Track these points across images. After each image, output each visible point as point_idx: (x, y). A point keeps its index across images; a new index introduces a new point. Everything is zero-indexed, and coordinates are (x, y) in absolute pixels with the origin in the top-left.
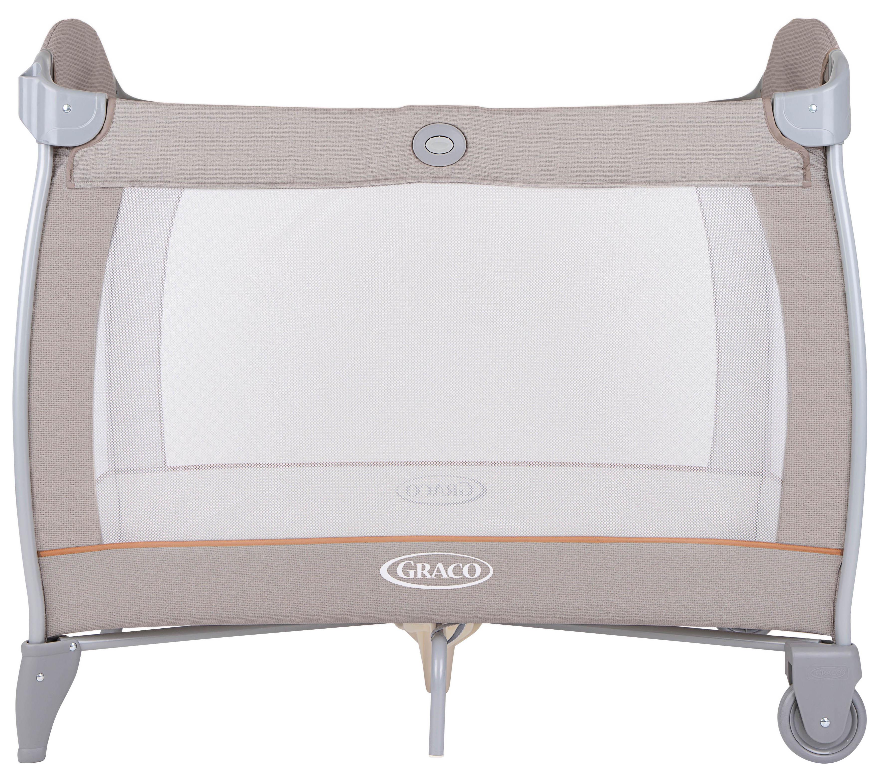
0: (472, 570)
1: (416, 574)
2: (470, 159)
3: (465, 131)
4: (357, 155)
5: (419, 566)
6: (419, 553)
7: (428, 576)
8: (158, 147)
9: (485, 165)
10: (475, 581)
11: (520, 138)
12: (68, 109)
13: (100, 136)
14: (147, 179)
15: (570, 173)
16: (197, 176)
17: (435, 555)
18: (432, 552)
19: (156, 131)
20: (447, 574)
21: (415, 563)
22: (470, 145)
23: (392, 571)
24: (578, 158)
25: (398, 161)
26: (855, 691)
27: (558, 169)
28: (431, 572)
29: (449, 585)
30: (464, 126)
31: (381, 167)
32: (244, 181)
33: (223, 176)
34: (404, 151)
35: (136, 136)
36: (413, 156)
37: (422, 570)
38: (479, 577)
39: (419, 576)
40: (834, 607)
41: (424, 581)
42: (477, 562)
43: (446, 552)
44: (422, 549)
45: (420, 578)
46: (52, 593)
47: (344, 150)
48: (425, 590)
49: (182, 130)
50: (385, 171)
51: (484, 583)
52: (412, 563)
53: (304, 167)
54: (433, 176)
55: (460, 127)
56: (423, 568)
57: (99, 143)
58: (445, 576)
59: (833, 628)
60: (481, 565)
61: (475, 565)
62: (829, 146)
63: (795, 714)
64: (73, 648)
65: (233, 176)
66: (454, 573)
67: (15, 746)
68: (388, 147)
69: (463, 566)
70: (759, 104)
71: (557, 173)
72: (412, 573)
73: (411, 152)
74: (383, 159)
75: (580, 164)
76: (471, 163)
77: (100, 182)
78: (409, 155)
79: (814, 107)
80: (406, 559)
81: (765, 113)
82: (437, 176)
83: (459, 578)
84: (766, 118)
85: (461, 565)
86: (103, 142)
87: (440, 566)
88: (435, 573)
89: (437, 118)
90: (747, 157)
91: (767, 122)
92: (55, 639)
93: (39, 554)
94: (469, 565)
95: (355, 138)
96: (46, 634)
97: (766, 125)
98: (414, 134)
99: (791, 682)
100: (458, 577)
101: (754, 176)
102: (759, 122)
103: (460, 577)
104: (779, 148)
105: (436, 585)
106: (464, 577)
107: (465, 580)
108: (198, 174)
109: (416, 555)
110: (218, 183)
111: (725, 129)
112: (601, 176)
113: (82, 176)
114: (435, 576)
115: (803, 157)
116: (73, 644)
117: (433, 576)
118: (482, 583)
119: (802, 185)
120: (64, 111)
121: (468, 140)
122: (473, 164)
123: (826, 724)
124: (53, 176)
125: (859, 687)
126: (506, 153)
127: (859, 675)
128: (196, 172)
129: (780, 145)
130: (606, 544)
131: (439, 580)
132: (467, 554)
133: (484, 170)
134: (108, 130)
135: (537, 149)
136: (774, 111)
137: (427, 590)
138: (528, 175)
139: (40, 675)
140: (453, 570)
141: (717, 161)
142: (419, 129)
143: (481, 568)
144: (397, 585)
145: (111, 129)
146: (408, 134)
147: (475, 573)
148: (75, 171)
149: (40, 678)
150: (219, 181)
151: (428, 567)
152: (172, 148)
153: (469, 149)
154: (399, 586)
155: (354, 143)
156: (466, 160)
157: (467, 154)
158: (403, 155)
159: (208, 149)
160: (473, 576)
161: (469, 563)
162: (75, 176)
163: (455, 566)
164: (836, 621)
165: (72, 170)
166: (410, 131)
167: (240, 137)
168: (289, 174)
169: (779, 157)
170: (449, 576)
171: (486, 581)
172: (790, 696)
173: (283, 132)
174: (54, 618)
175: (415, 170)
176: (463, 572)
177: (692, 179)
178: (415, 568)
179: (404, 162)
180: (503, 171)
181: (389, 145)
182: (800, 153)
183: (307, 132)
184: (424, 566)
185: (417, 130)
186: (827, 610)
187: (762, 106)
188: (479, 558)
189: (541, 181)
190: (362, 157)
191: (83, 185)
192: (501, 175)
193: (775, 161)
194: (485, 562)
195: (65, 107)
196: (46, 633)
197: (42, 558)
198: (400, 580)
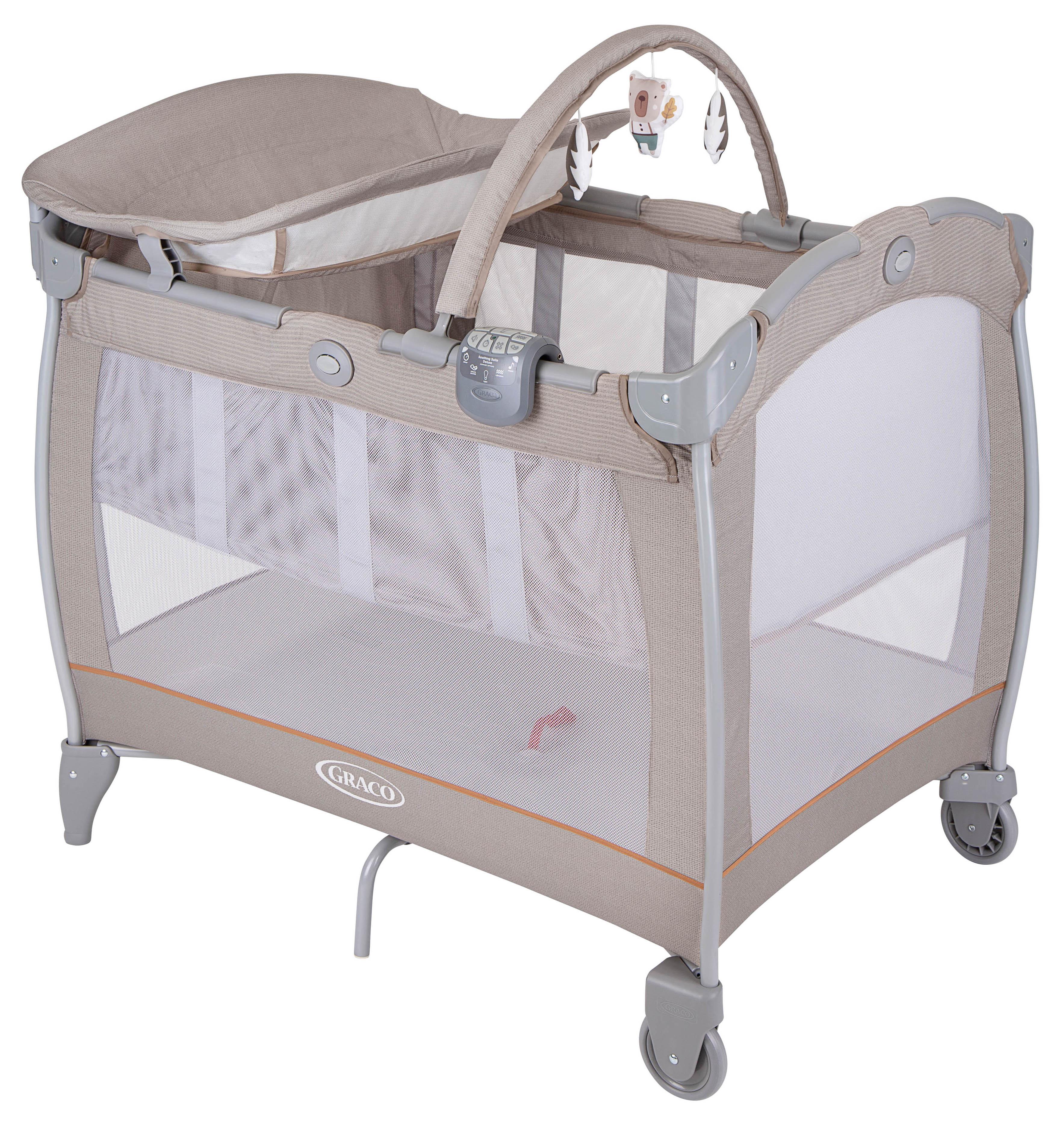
0: (388, 793)
1: (344, 780)
2: (356, 384)
3: (351, 354)
5: (346, 774)
6: (344, 761)
7: (353, 786)
9: (369, 394)
10: (392, 804)
13: (80, 293)
17: (357, 768)
18: (355, 764)
20: (369, 790)
21: (342, 770)
22: (355, 369)
23: (325, 771)
25: (298, 372)
28: (355, 783)
29: (371, 800)
34: (302, 363)
36: (311, 370)
37: (348, 779)
38: (394, 800)
39: (346, 783)
41: (349, 788)
44: (347, 759)
45: (347, 785)
47: (255, 353)
48: (353, 798)
50: (288, 380)
51: (398, 808)
52: (340, 769)
55: (347, 349)
56: (349, 777)
57: (80, 299)
58: (367, 790)
60: (394, 790)
61: (390, 788)
64: (103, 755)
66: (374, 791)
69: (380, 787)
70: (613, 381)
72: (340, 778)
73: (309, 365)
74: (286, 369)
76: (357, 388)
78: (307, 368)
79: (666, 397)
80: (335, 764)
81: (620, 393)
83: (378, 797)
84: (621, 401)
85: (379, 785)
86: (82, 299)
87: (362, 780)
88: (358, 784)
89: (330, 335)
91: (622, 404)
92: (88, 743)
93: (70, 665)
94: (385, 787)
96: (82, 737)
97: (620, 408)
98: (310, 347)
100: (378, 795)
104: (631, 434)
105: (361, 796)
106: (382, 797)
107: (381, 800)
109: (342, 762)
114: (359, 788)
116: (104, 751)
118: (396, 807)
119: (667, 479)
121: (354, 364)
122: (359, 389)
123: (674, 1061)
124: (60, 321)
129: (634, 433)
131: (361, 792)
132: (383, 777)
134: (85, 287)
136: (628, 394)
139: (73, 772)
140: (372, 787)
142: (314, 342)
143: (395, 793)
144: (330, 786)
145: (87, 289)
147: (390, 796)
149: (73, 775)
151: (352, 777)
153: (355, 373)
156: (350, 388)
157: (354, 377)
158: (302, 368)
160: (389, 798)
161: (384, 785)
163: (374, 784)
166: (307, 344)
167: (179, 318)
169: (634, 445)
170: (370, 792)
171: (400, 807)
175: (313, 384)
176: (381, 792)
178: (342, 774)
179: (303, 375)
181: (289, 355)
184: (350, 775)
185: (312, 343)
187: (617, 385)
188: (392, 783)
193: (630, 449)
194: (396, 788)
195: (55, 260)
197: (73, 670)
198: (332, 781)
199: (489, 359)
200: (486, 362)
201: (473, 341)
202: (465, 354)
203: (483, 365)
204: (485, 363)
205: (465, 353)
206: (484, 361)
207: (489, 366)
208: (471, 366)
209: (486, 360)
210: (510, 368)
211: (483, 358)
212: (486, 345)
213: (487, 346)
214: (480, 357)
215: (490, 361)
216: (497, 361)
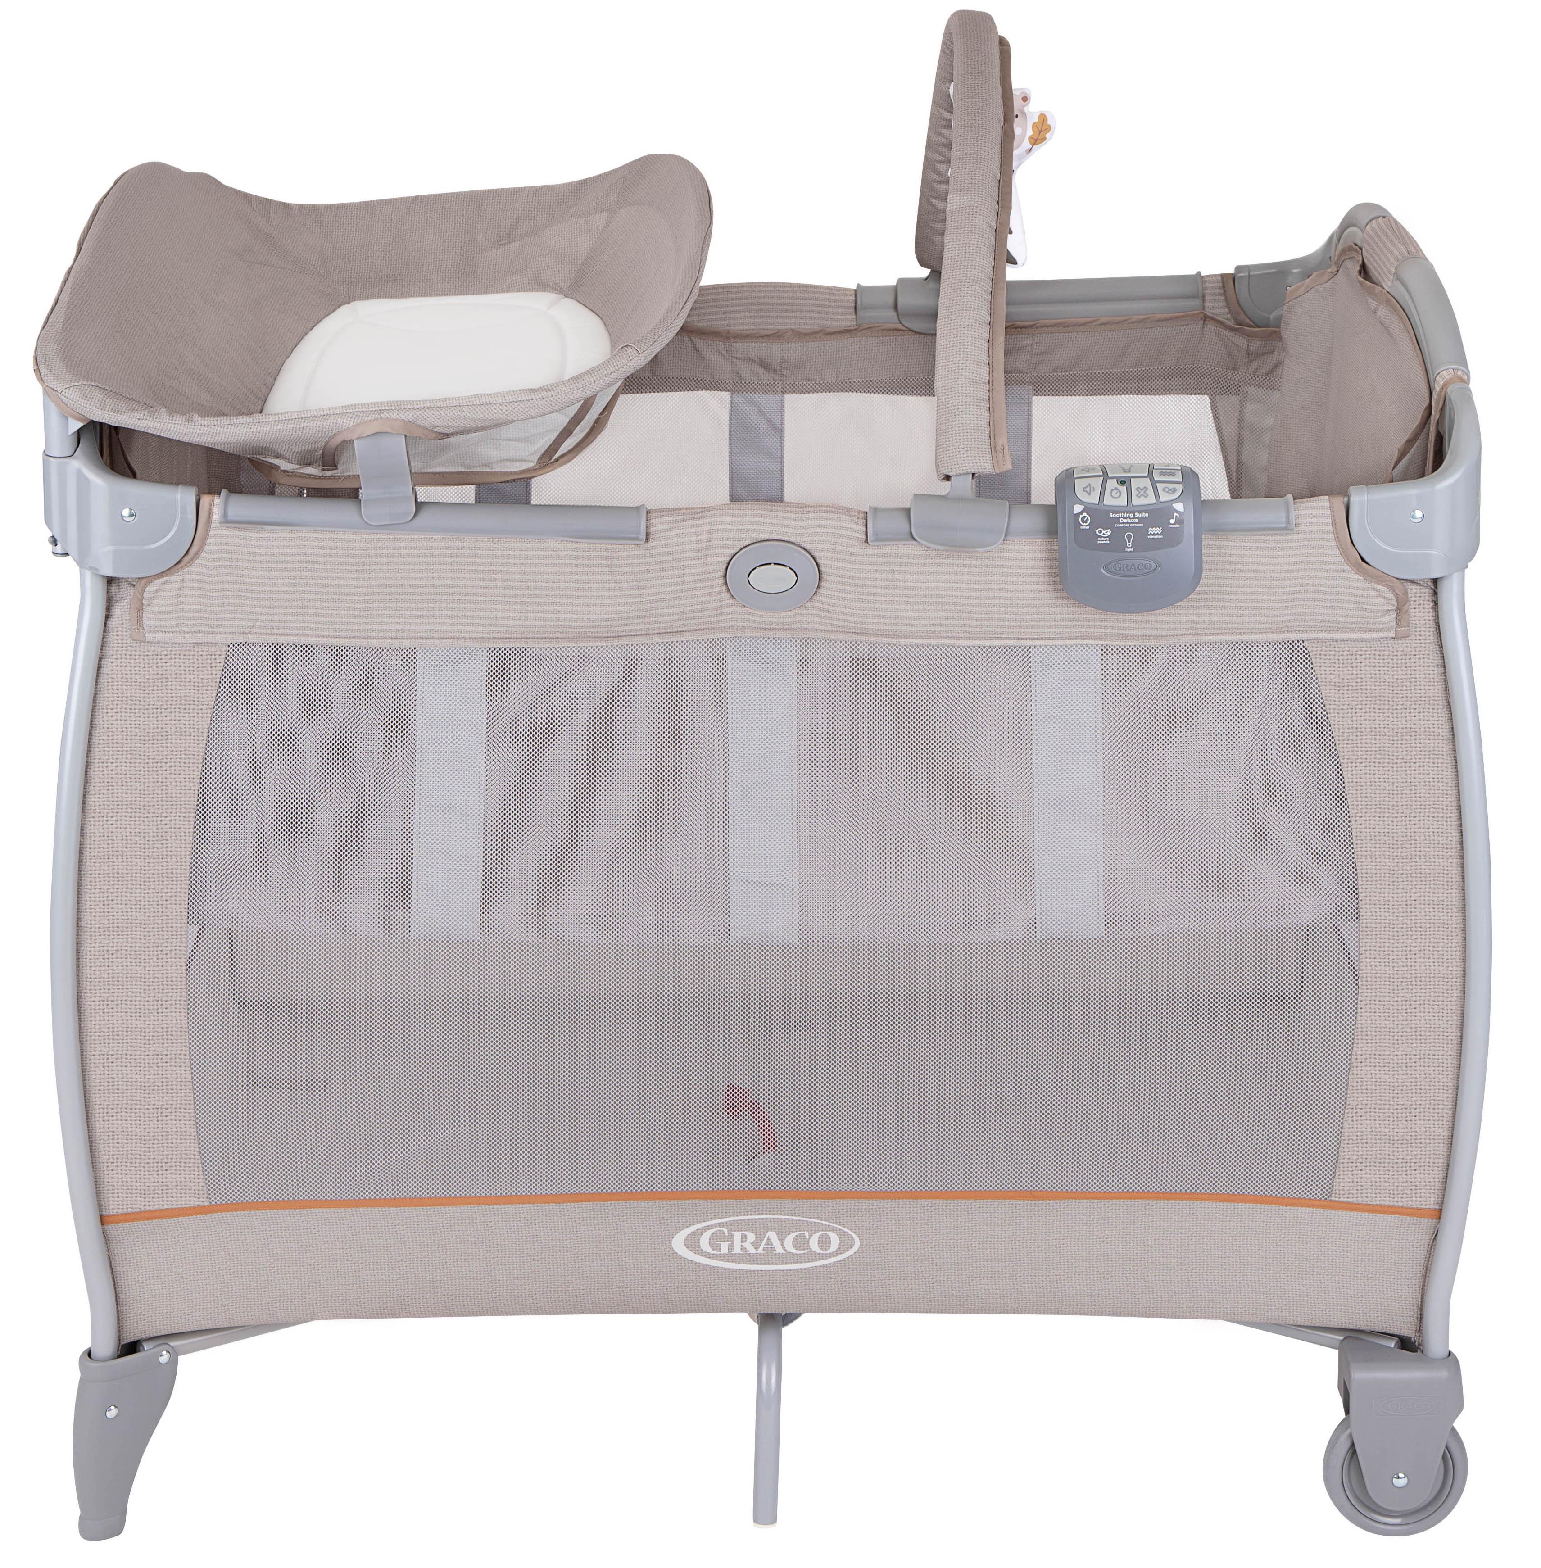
0: (824, 1242)
1: (731, 1247)
2: (825, 600)
3: (816, 554)
4: (631, 596)
5: (737, 1235)
6: (737, 1216)
7: (752, 1250)
8: (287, 581)
9: (851, 611)
10: (830, 1257)
11: (911, 565)
12: (131, 515)
13: (187, 558)
14: (268, 631)
15: (996, 623)
16: (356, 627)
17: (763, 1219)
18: (759, 1214)
19: (284, 555)
20: (784, 1248)
21: (730, 1231)
22: (825, 576)
23: (692, 1243)
24: (1010, 598)
25: (702, 603)
26: (1453, 1429)
27: (977, 616)
28: (756, 1245)
29: (786, 1263)
30: (815, 545)
31: (672, 614)
32: (436, 635)
33: (401, 627)
34: (711, 587)
35: (249, 561)
36: (727, 595)
37: (742, 1241)
38: (837, 1251)
39: (737, 1250)
40: (1422, 1295)
41: (745, 1257)
42: (833, 1230)
43: (781, 1214)
44: (742, 1211)
45: (739, 1254)
46: (126, 1278)
47: (609, 590)
49: (328, 551)
50: (679, 620)
51: (844, 1260)
52: (726, 1231)
53: (540, 615)
54: (761, 626)
55: (808, 547)
56: (744, 1238)
57: (186, 570)
58: (779, 1250)
59: (1420, 1326)
60: (840, 1233)
61: (831, 1234)
62: (1441, 578)
63: (1352, 1463)
64: (165, 1358)
65: (417, 628)
66: (795, 1247)
67: (74, 1511)
68: (683, 582)
69: (810, 1236)
70: (1322, 508)
71: (975, 623)
72: (724, 1247)
73: (724, 588)
74: (677, 602)
75: (1015, 609)
76: (826, 607)
77: (188, 633)
78: (719, 593)
79: (1418, 514)
80: (715, 1225)
81: (1334, 523)
82: (767, 627)
83: (804, 1254)
84: (1336, 532)
85: (807, 1234)
86: (192, 569)
87: (772, 1235)
88: (763, 1246)
89: (771, 532)
90: (1301, 596)
91: (1337, 538)
92: (134, 1345)
93: (103, 1220)
94: (820, 1233)
95: (626, 569)
96: (119, 1340)
97: (1334, 543)
98: (729, 559)
99: (1347, 1411)
100: (802, 1252)
101: (1313, 624)
102: (1322, 539)
103: (806, 1251)
104: (1356, 580)
105: (765, 1264)
106: (812, 1252)
107: (813, 1257)
108: (358, 624)
109: (732, 1219)
110: (392, 638)
111: (1264, 552)
112: (1050, 627)
113: (158, 623)
114: (764, 1250)
115: (1396, 595)
116: (164, 1353)
117: (760, 1251)
118: (841, 1261)
119: (1393, 635)
120: (122, 517)
121: (822, 569)
122: (831, 608)
123: (1401, 1482)
124: (107, 617)
125: (1460, 1424)
126: (887, 591)
127: (1458, 1406)
128: (353, 620)
129: (1357, 576)
130: (1048, 1202)
131: (770, 1256)
132: (816, 1218)
133: (849, 618)
134: (201, 549)
135: (941, 584)
136: (1350, 521)
137: (750, 1271)
138: (925, 625)
139: (112, 1407)
140: (793, 1241)
141: (1250, 604)
142: (738, 549)
143: (840, 1238)
144: (699, 1265)
145: (206, 548)
146: (719, 559)
147: (829, 1246)
148: (146, 615)
149: (112, 1413)
150: (394, 634)
151: (751, 1237)
152: (311, 581)
153: (823, 584)
154: (703, 1265)
155: (625, 577)
156: (819, 602)
157: (821, 591)
158: (710, 594)
159: (374, 583)
160: (826, 1250)
161: (819, 1231)
162: (146, 622)
163: (797, 1236)
164: (1425, 1316)
165: (140, 609)
166: (722, 554)
167: (428, 563)
168: (514, 626)
169: (1355, 595)
170: (786, 1250)
171: (848, 1258)
172: (1344, 1437)
173: (503, 556)
174: (132, 1315)
175: (730, 616)
176: (810, 1244)
177: (1206, 631)
178: (731, 1238)
179: (711, 605)
180: (882, 620)
181: (687, 579)
182: (1393, 590)
183: (544, 557)
184: (746, 1236)
185: (733, 552)
186: (1411, 1299)
187: (1328, 512)
188: (836, 1222)
189: (947, 635)
190: (639, 599)
191: (159, 636)
192: (877, 627)
193: (1348, 601)
194: (845, 1230)
195: (126, 512)
196: (119, 1338)
197: (109, 1226)
198: (705, 1256)
199: (1132, 516)
200: (1125, 521)
201: (1089, 494)
202: (1081, 516)
203: (1122, 525)
204: (1124, 523)
205: (1081, 513)
206: (1122, 520)
207: (1132, 525)
208: (1097, 532)
209: (1124, 518)
210: (1172, 521)
211: (1117, 515)
212: (1117, 496)
213: (1120, 496)
214: (1111, 515)
215: (1134, 518)
216: (1147, 515)
